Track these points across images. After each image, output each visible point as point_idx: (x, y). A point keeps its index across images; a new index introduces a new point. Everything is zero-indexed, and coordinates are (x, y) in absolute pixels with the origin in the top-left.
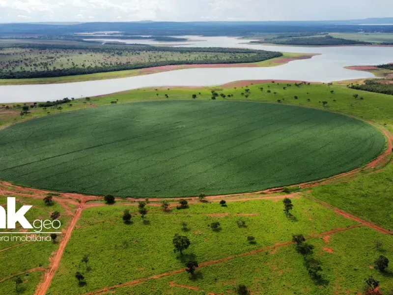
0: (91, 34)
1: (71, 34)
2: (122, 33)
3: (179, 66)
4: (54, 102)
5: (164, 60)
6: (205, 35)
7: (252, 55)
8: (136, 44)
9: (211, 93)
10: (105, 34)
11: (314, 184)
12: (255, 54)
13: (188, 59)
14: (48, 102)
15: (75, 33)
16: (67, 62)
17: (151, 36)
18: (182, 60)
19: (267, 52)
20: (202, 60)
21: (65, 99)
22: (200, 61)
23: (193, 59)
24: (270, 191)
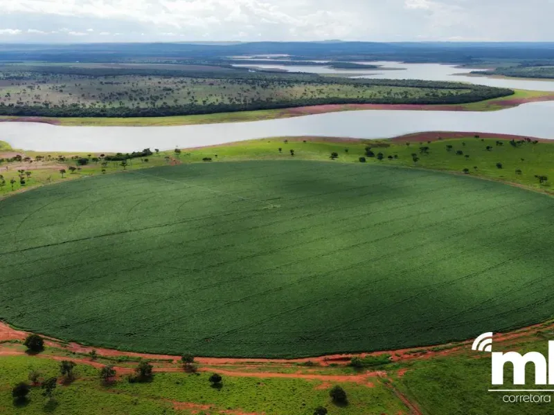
0: (249, 58)
1: (222, 57)
2: (290, 57)
3: (343, 106)
4: (127, 154)
5: (324, 96)
6: (407, 61)
7: (464, 92)
8: (299, 73)
9: (365, 151)
10: (266, 58)
11: (424, 353)
12: (469, 91)
13: (360, 96)
14: (119, 154)
15: (228, 57)
16: (186, 95)
17: (326, 62)
18: (351, 97)
19: (489, 89)
20: (381, 97)
21: (145, 150)
22: (378, 99)
23: (368, 97)
24: (325, 360)
